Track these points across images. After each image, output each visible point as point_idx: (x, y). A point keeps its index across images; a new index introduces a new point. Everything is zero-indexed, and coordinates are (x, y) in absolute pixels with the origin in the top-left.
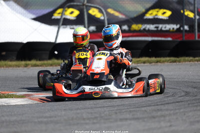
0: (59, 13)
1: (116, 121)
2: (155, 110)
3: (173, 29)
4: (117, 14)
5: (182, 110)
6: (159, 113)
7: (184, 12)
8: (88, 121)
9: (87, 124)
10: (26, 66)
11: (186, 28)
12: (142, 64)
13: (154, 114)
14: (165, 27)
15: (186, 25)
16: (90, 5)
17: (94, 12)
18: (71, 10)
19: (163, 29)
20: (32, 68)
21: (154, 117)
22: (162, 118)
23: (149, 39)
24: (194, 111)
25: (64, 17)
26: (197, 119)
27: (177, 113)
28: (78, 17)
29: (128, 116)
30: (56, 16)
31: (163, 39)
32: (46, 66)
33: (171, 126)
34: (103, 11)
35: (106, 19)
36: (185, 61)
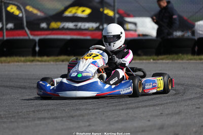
1: (34, 120)
2: (73, 110)
4: (35, 11)
5: (101, 110)
6: (78, 113)
7: (104, 10)
8: (5, 120)
9: (4, 122)
12: (61, 63)
13: (73, 113)
14: (85, 26)
15: (106, 23)
16: (8, 1)
17: (12, 9)
19: (83, 27)
21: (72, 117)
22: (81, 118)
23: (68, 37)
24: (113, 110)
26: (116, 119)
27: (96, 112)
29: (46, 115)
33: (89, 125)
34: (22, 8)
35: (24, 16)
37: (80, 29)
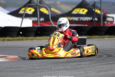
0: (23, 11)
1: (54, 70)
2: (77, 65)
3: (89, 20)
4: (56, 11)
5: (93, 65)
6: (80, 66)
7: (95, 10)
10: (4, 40)
11: (96, 19)
13: (77, 67)
14: (84, 19)
15: (96, 17)
18: (29, 9)
19: (83, 20)
20: (7, 42)
21: (76, 69)
22: (81, 69)
23: (75, 25)
24: (100, 65)
25: (25, 13)
26: (101, 70)
27: (90, 66)
28: (34, 13)
29: (62, 68)
30: (21, 12)
31: (83, 25)
32: (15, 41)
33: (86, 73)
34: (48, 9)
35: (50, 14)
36: (95, 38)
37: (82, 21)
